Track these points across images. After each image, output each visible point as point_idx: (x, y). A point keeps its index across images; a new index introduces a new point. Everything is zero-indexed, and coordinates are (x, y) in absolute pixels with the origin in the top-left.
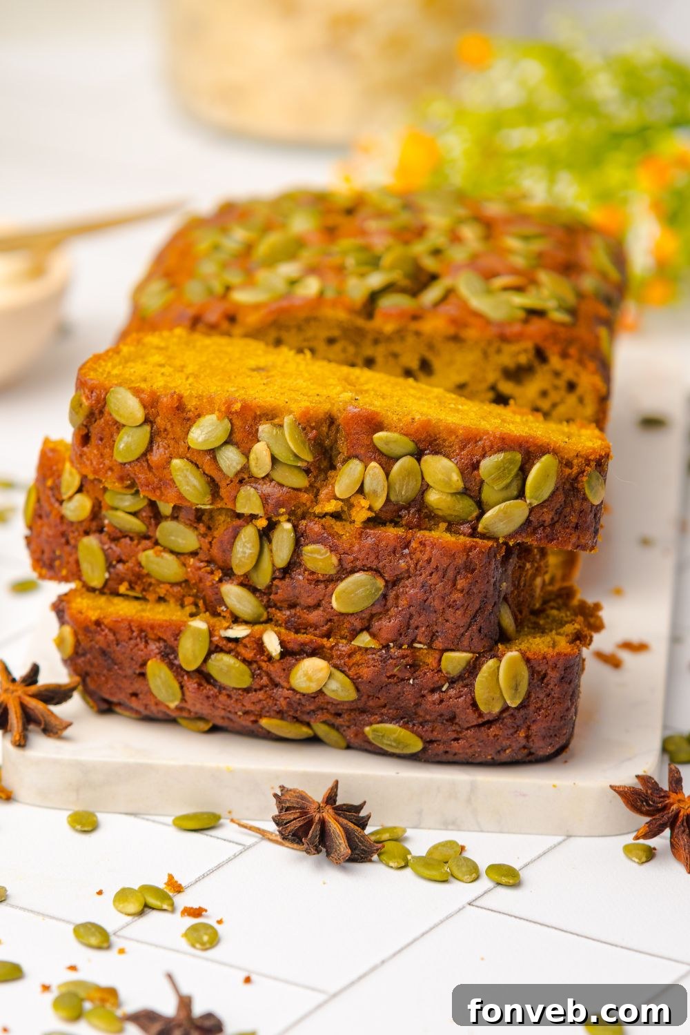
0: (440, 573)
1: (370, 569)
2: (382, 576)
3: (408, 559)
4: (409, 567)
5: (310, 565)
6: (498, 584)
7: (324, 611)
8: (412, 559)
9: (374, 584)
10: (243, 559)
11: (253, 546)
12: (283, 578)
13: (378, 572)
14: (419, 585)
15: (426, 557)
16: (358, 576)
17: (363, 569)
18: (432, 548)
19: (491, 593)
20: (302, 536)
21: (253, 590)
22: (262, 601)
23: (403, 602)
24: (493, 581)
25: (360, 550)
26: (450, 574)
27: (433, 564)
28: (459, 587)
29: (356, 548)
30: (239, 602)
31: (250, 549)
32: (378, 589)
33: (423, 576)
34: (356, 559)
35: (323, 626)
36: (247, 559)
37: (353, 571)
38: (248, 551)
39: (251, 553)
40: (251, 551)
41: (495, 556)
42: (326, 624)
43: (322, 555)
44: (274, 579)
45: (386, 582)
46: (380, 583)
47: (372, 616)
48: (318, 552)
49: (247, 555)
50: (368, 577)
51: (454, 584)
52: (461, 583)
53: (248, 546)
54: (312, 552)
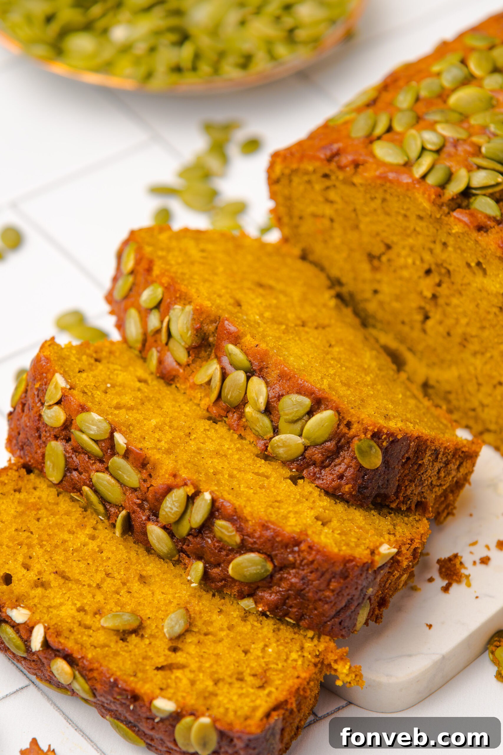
0: (319, 574)
1: (265, 553)
2: (272, 561)
3: (296, 555)
4: (296, 561)
5: (218, 534)
6: (365, 590)
7: (221, 571)
8: (299, 556)
9: (264, 566)
10: (169, 514)
11: (180, 506)
12: (196, 537)
13: (270, 557)
14: (300, 577)
15: (310, 558)
16: (252, 556)
17: (258, 551)
18: (317, 554)
19: (356, 597)
20: (218, 510)
21: (171, 535)
22: (177, 546)
23: (284, 585)
24: (360, 588)
25: (259, 538)
26: (327, 576)
27: (315, 566)
28: (331, 587)
29: (257, 535)
30: (159, 542)
31: (177, 508)
32: (267, 571)
33: (305, 571)
34: (255, 543)
35: (218, 582)
36: (173, 515)
37: (252, 550)
38: (175, 509)
39: (177, 511)
40: (177, 510)
41: (367, 570)
42: (221, 581)
43: (229, 532)
44: (189, 534)
45: (275, 566)
46: (270, 567)
47: (258, 587)
48: (227, 529)
49: (173, 512)
50: (261, 559)
51: (328, 584)
52: (334, 585)
53: (176, 504)
54: (222, 527)
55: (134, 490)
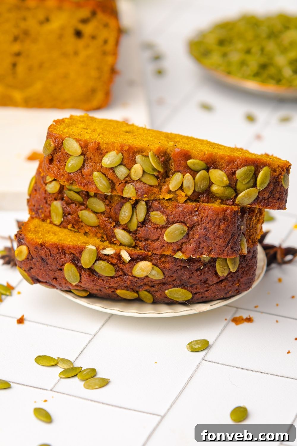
0: (212, 222)
1: (181, 222)
2: (186, 225)
4: (198, 220)
5: (153, 221)
6: (239, 227)
7: (161, 242)
8: (199, 216)
9: (182, 229)
10: (124, 218)
11: (129, 212)
12: (142, 227)
13: (184, 223)
14: (203, 228)
15: (206, 215)
16: (176, 226)
17: (178, 222)
18: (208, 211)
19: (236, 231)
20: (150, 207)
21: (129, 232)
22: (133, 237)
23: (196, 236)
24: (236, 225)
25: (176, 213)
26: (217, 222)
27: (209, 218)
28: (221, 228)
29: (174, 213)
30: (123, 238)
32: (184, 231)
33: (205, 224)
34: (174, 217)
36: (126, 218)
37: (173, 223)
38: (127, 214)
40: (128, 214)
42: (162, 248)
43: (159, 216)
44: (138, 227)
45: (188, 227)
46: (186, 228)
47: (182, 243)
48: (157, 215)
49: (126, 216)
50: (180, 225)
51: (219, 227)
52: (222, 226)
53: (127, 211)
54: (154, 215)
55: (103, 213)
